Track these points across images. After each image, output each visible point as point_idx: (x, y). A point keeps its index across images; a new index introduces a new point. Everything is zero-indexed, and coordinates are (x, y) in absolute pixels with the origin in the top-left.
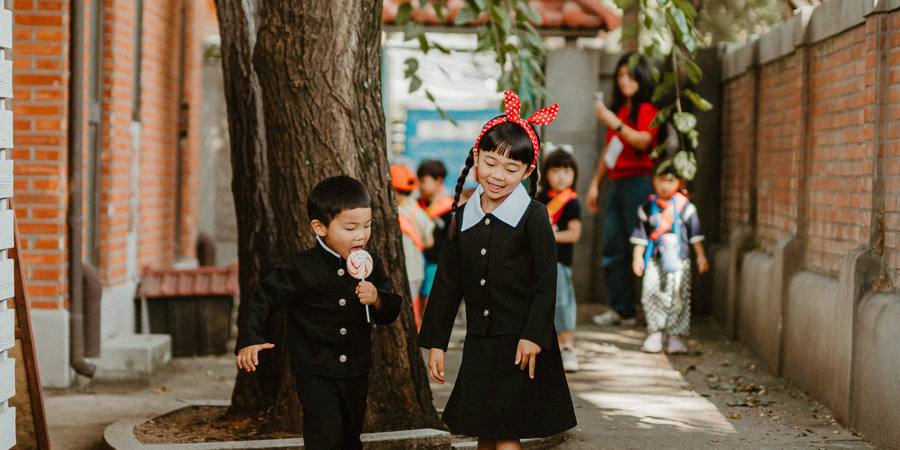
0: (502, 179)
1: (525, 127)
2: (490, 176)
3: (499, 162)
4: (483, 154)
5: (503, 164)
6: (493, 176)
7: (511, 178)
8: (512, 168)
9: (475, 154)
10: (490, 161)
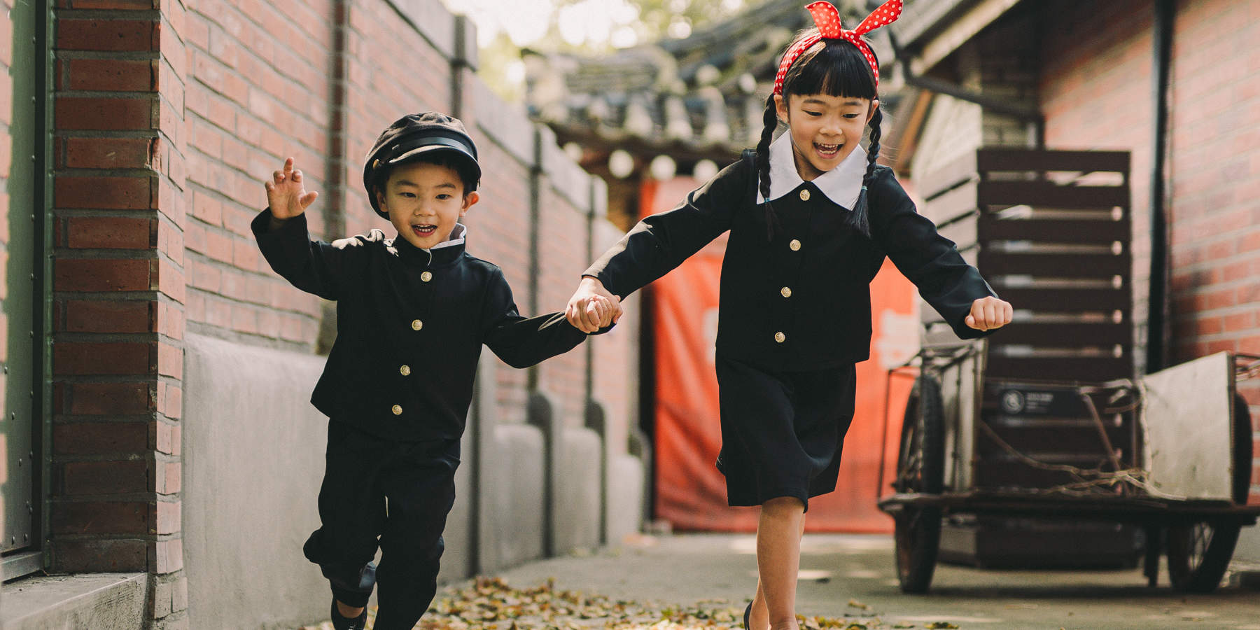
0: (840, 132)
1: (854, 42)
2: (818, 132)
3: (829, 106)
4: (797, 102)
5: (835, 109)
6: (823, 131)
8: (852, 111)
9: (780, 104)
10: (814, 108)
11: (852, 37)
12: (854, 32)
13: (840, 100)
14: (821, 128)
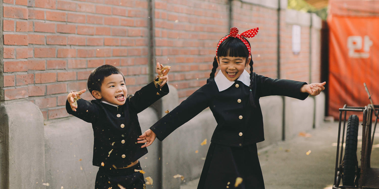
0: (234, 68)
1: (240, 38)
2: (227, 68)
3: (230, 60)
4: (221, 59)
5: (232, 61)
6: (229, 68)
7: (239, 67)
8: (238, 61)
9: (217, 60)
10: (225, 61)
11: (239, 36)
12: (240, 35)
13: (234, 58)
14: (228, 67)
